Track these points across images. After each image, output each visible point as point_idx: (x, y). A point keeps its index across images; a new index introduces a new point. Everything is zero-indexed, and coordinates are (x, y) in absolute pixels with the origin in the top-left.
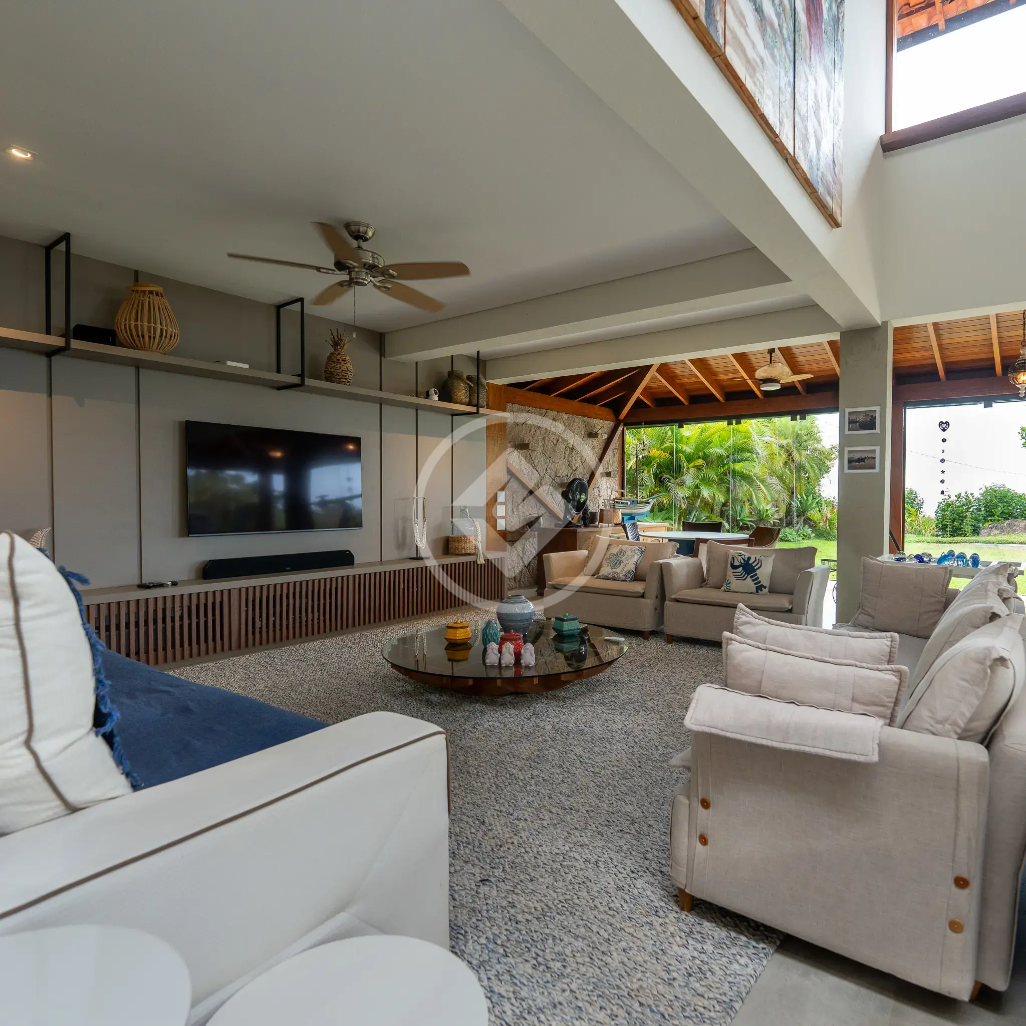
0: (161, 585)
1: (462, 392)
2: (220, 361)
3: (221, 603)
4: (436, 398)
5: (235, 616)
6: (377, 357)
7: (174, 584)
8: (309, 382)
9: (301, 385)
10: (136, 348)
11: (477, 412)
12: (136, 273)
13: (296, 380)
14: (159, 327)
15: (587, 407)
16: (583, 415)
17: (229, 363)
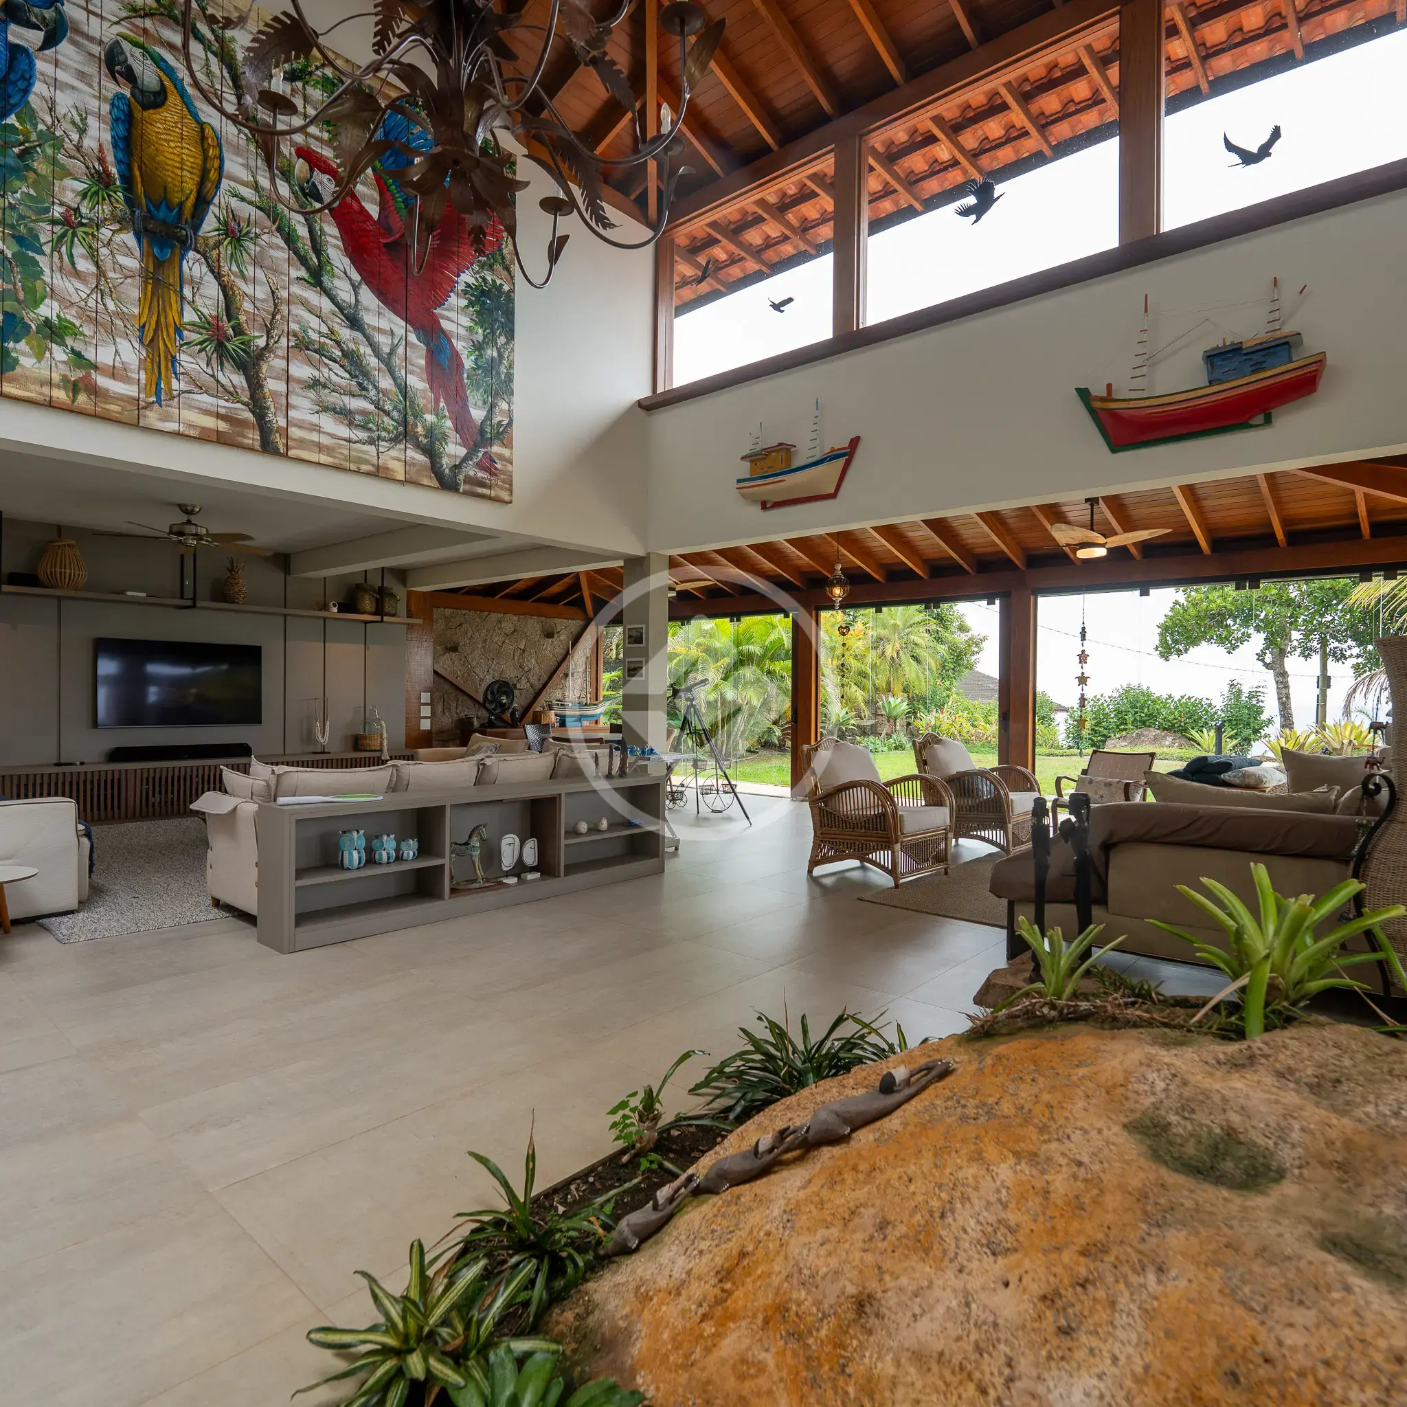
0: (71, 764)
1: (368, 603)
2: (122, 592)
3: (119, 780)
4: (335, 610)
5: (131, 793)
6: (282, 576)
7: (82, 764)
8: (199, 604)
9: (194, 606)
10: (53, 587)
11: (382, 621)
12: (59, 527)
13: (190, 603)
14: (68, 571)
15: (546, 607)
16: (539, 615)
17: (129, 593)
